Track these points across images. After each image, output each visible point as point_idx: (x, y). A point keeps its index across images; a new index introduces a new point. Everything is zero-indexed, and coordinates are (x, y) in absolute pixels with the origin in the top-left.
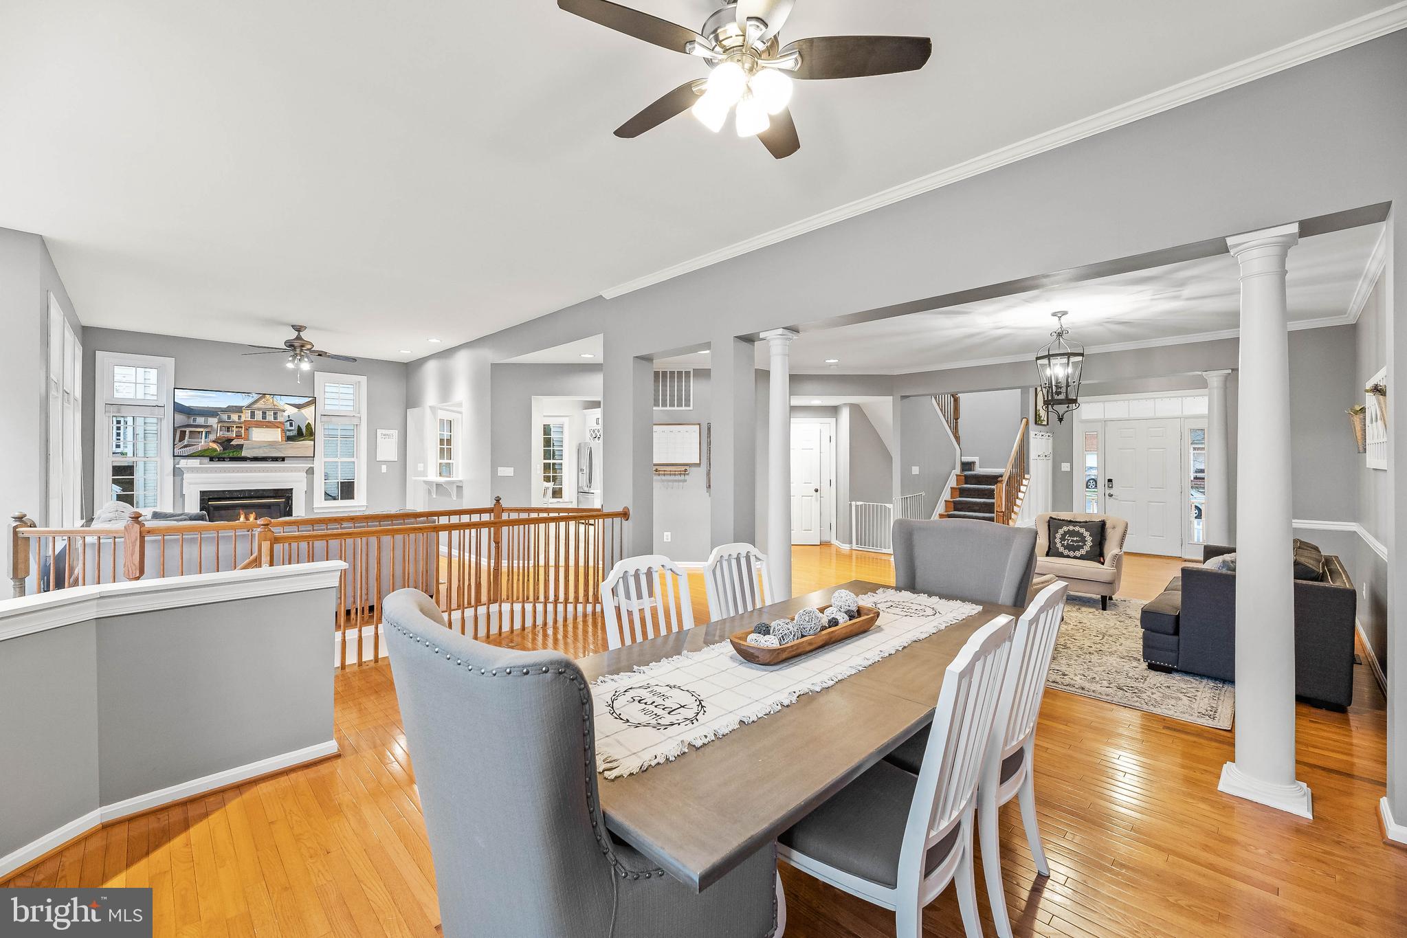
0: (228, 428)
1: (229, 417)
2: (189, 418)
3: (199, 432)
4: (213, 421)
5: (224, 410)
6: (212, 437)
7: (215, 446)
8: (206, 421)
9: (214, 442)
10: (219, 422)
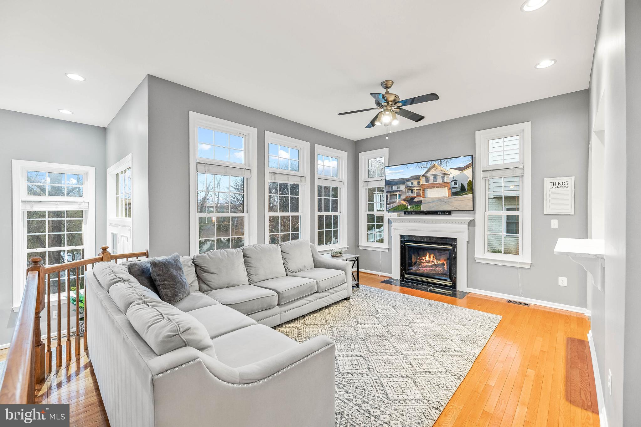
0: (412, 191)
1: (412, 183)
2: (389, 187)
3: (395, 195)
4: (402, 187)
5: (408, 180)
6: (403, 197)
7: (404, 203)
8: (398, 188)
9: (404, 200)
10: (406, 188)
